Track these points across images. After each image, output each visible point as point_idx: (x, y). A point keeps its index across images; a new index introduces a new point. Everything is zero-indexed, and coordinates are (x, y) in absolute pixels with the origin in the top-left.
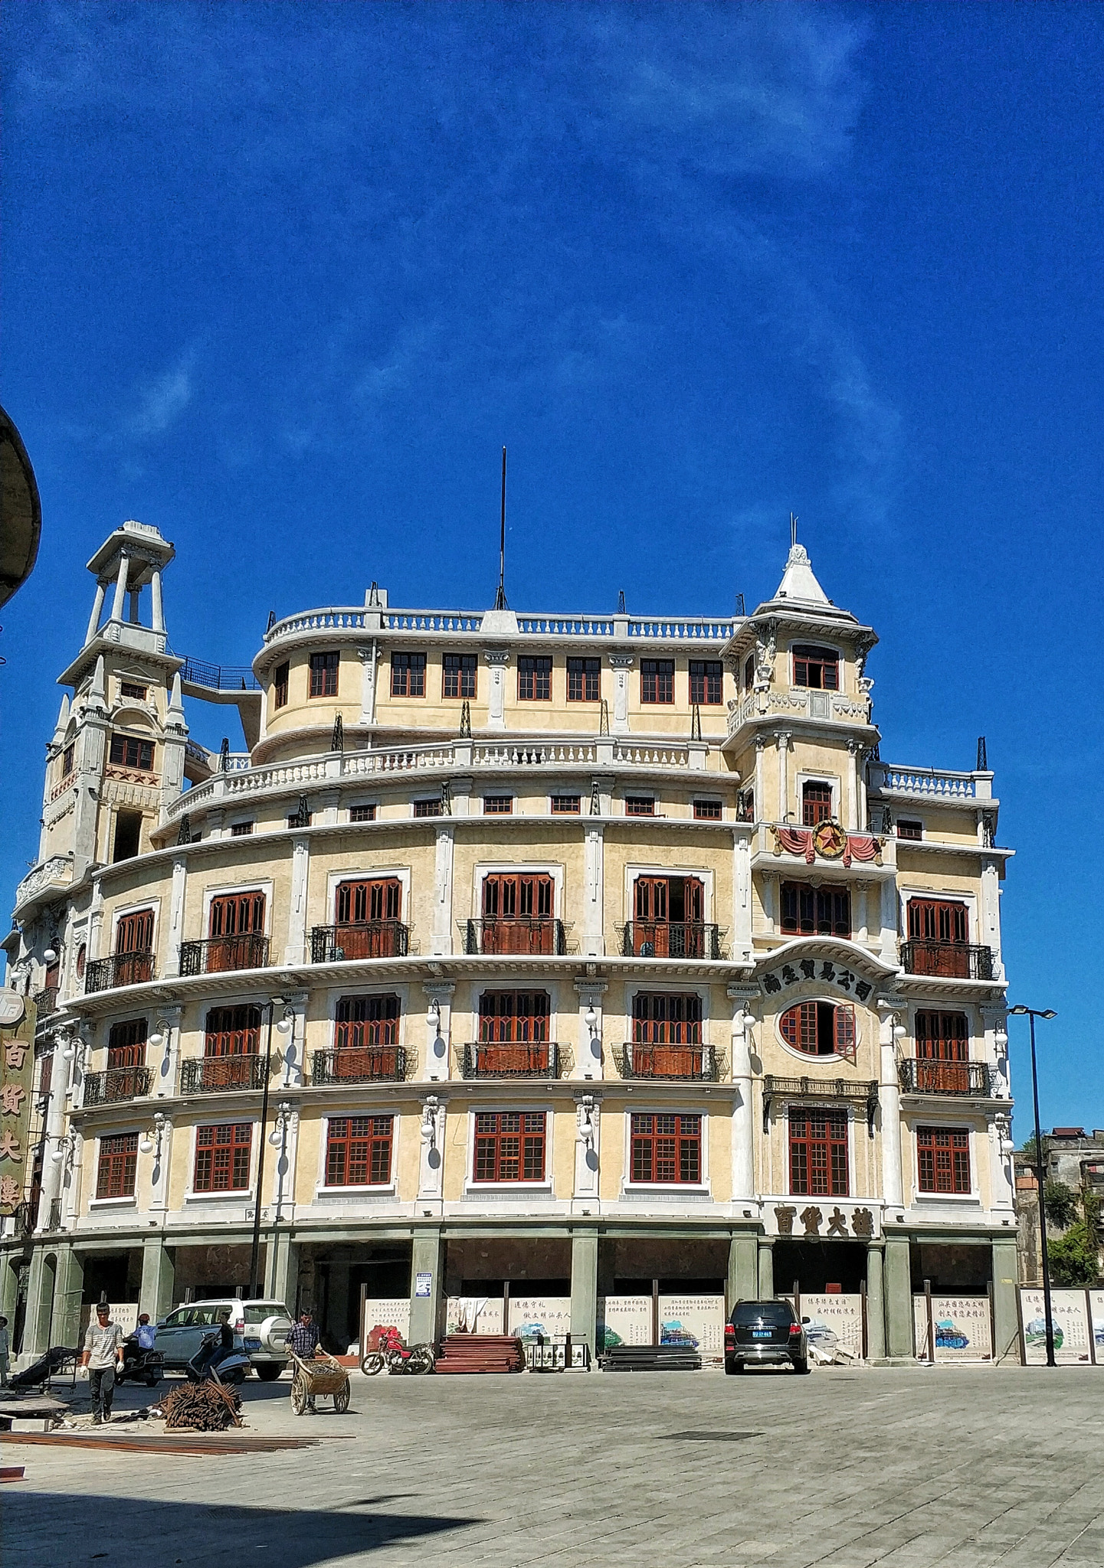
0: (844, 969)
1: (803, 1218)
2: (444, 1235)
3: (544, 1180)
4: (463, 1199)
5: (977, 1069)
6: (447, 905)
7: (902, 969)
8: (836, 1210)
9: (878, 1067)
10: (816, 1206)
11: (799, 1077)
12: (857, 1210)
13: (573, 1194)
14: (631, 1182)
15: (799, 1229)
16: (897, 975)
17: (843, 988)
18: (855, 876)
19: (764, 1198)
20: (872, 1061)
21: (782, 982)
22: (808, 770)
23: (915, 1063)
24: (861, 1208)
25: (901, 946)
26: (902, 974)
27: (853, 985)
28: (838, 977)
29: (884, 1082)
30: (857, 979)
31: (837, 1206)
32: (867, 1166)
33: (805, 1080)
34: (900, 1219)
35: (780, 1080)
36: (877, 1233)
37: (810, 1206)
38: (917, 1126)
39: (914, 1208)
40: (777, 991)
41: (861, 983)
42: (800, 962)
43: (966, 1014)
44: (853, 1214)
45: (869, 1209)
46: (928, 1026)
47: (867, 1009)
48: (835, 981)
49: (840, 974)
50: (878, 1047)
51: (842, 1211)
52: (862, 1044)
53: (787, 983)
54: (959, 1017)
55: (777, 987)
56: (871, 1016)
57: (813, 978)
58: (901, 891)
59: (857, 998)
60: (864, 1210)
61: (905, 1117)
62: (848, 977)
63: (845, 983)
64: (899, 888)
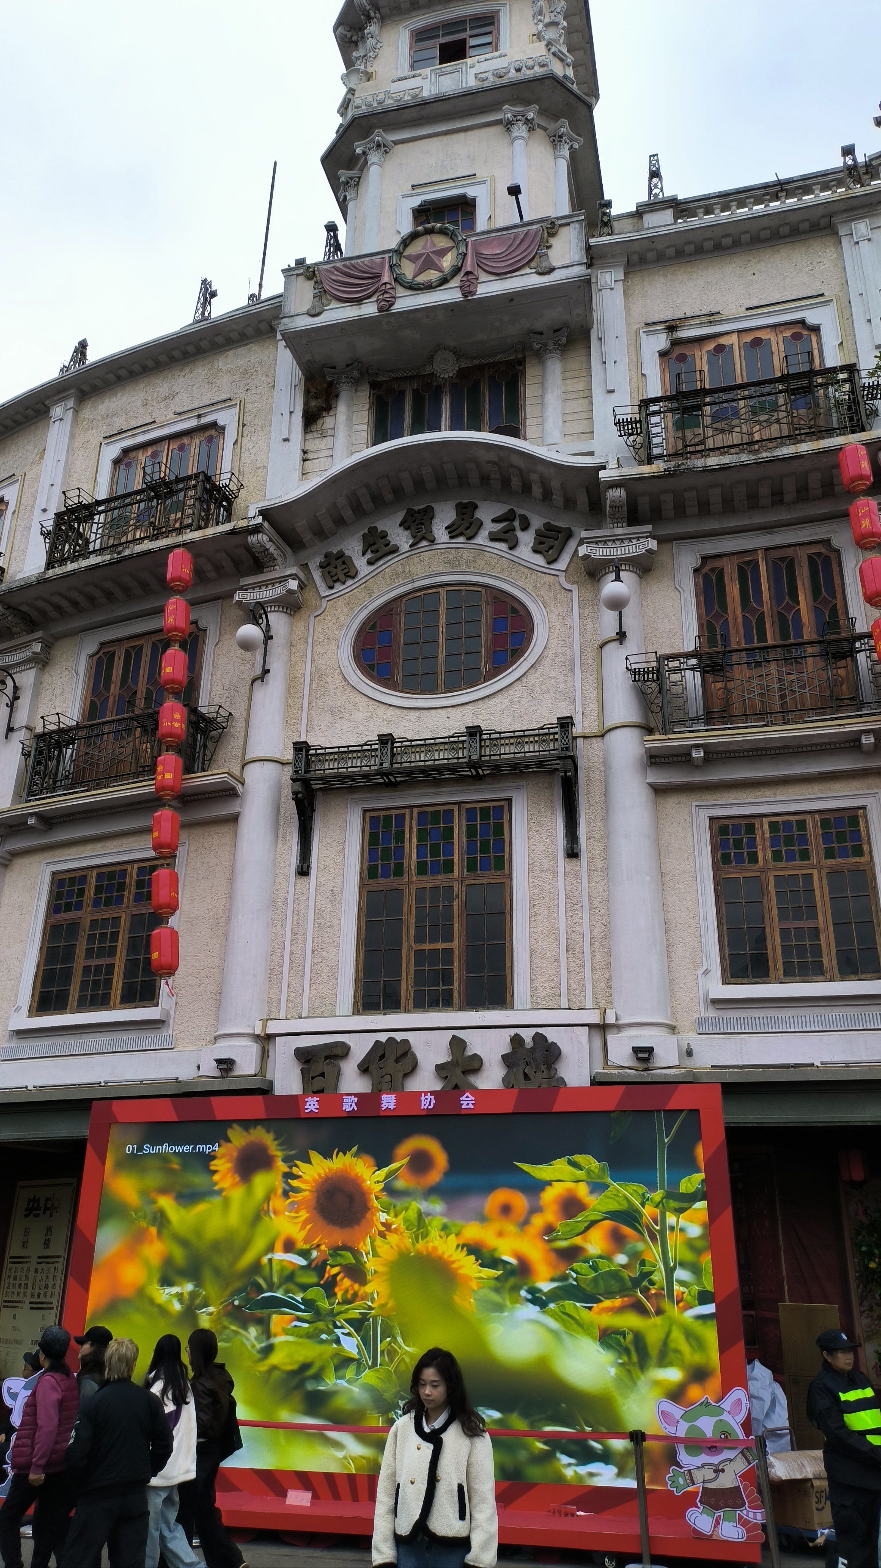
0: (500, 510)
1: (364, 1068)
8: (457, 1045)
9: (590, 695)
10: (399, 1036)
11: (373, 738)
12: (517, 1041)
14: (29, 1015)
16: (606, 473)
17: (503, 546)
19: (273, 1028)
20: (578, 685)
21: (360, 563)
22: (424, 185)
24: (527, 1035)
26: (613, 469)
27: (527, 539)
28: (490, 526)
29: (607, 725)
30: (537, 522)
31: (461, 1034)
32: (563, 929)
33: (386, 740)
34: (645, 1054)
35: (326, 752)
37: (383, 1037)
38: (711, 819)
39: (704, 1028)
40: (350, 582)
41: (548, 527)
42: (400, 516)
43: (835, 543)
44: (506, 1049)
45: (551, 1035)
46: (733, 590)
47: (562, 579)
48: (482, 538)
49: (494, 521)
50: (591, 654)
51: (477, 1044)
52: (550, 653)
53: (370, 563)
54: (819, 554)
55: (351, 573)
56: (574, 588)
57: (432, 541)
58: (643, 337)
59: (539, 560)
60: (539, 1039)
61: (671, 803)
62: (517, 524)
63: (507, 537)
64: (637, 333)
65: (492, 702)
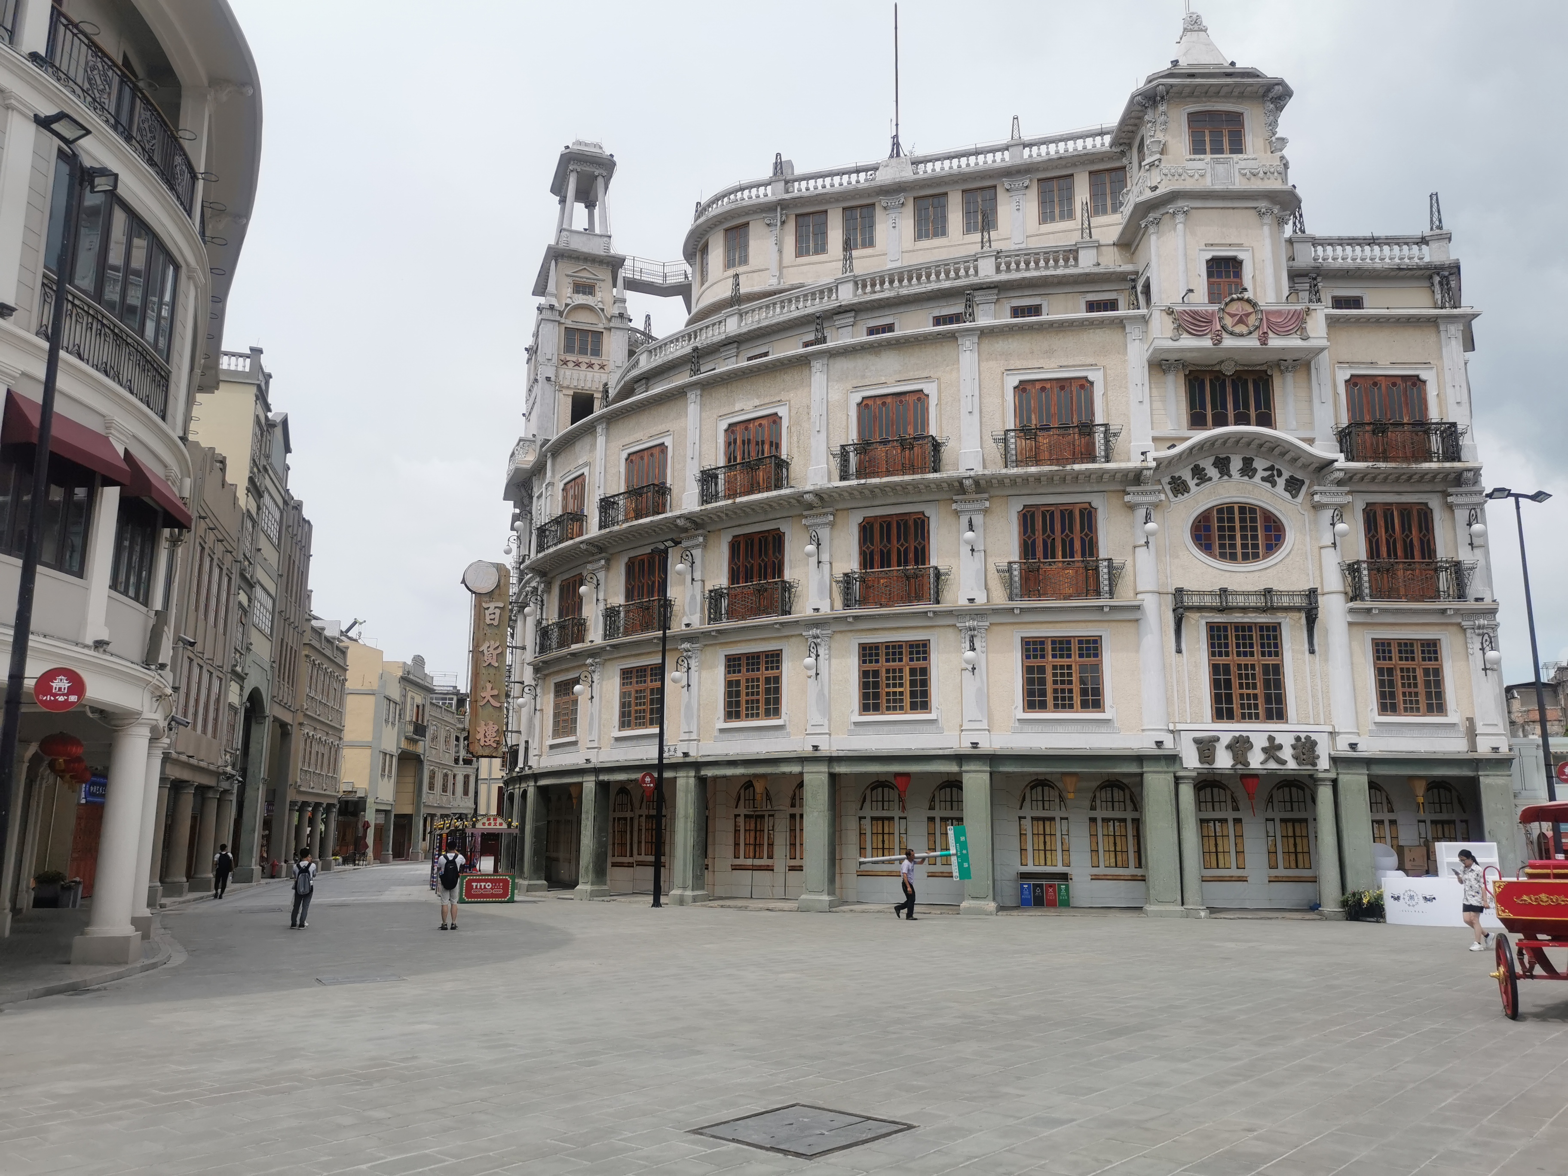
0: (1268, 464)
1: (1229, 747)
2: (832, 770)
3: (930, 713)
4: (851, 733)
5: (1447, 569)
6: (823, 435)
7: (1342, 456)
8: (1271, 739)
9: (1317, 573)
10: (1245, 734)
11: (1216, 588)
12: (1298, 739)
13: (961, 726)
14: (1024, 711)
15: (1224, 761)
16: (1336, 464)
17: (1269, 485)
18: (1275, 357)
19: (1179, 727)
20: (1310, 567)
21: (1192, 483)
22: (1212, 245)
23: (1364, 565)
24: (1304, 735)
25: (1340, 432)
26: (1341, 462)
27: (1281, 482)
28: (1261, 474)
29: (1326, 590)
30: (1286, 475)
31: (1273, 734)
32: (1309, 688)
33: (1224, 591)
34: (1353, 746)
35: (1192, 593)
36: (1323, 763)
37: (1237, 734)
38: (1372, 639)
39: (1372, 734)
40: (1186, 495)
41: (1292, 477)
42: (1212, 460)
43: (1431, 505)
44: (1293, 742)
45: (1314, 737)
46: (1381, 522)
47: (1299, 507)
48: (1257, 479)
49: (1264, 470)
50: (1316, 550)
51: (1279, 739)
52: (1296, 547)
53: (1197, 485)
54: (1422, 509)
55: (1185, 489)
56: (1306, 513)
57: (1230, 476)
58: (1336, 369)
59: (1287, 495)
60: (1308, 738)
61: (1355, 629)
62: (1275, 473)
63: (1270, 480)
64: (1334, 365)
65: (1268, 571)
